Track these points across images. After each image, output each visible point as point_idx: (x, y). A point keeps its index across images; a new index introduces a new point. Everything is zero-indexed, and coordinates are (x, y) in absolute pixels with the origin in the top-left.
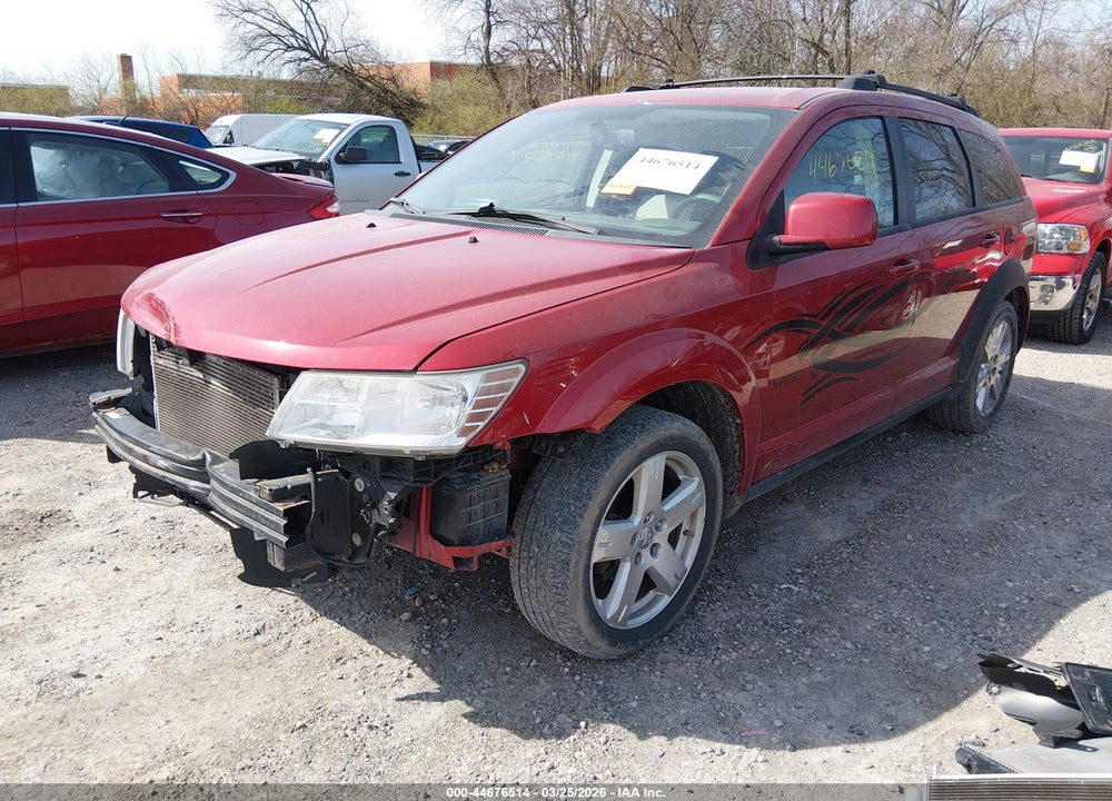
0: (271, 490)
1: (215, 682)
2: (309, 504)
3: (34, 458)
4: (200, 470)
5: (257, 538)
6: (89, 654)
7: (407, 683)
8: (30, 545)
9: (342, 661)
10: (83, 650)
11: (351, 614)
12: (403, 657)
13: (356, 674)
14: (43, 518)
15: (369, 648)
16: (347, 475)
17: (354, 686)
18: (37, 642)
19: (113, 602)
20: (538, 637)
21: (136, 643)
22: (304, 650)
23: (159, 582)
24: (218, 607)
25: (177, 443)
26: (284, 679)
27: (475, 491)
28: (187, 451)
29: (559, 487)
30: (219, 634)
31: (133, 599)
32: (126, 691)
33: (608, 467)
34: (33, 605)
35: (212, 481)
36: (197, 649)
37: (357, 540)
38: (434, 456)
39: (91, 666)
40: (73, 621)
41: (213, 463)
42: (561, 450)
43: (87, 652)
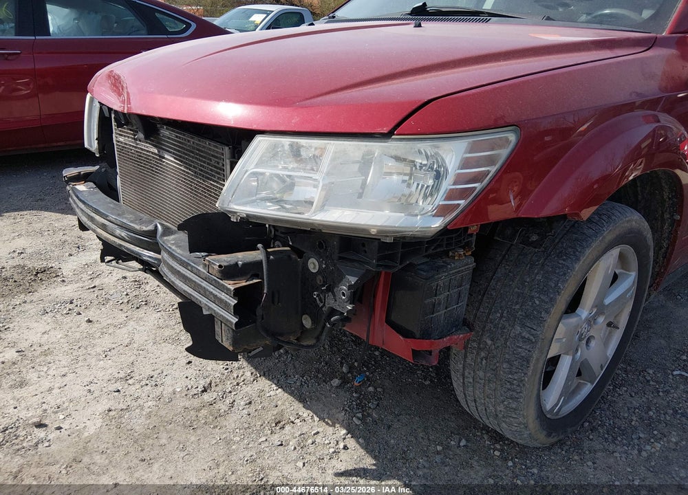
0: (220, 266)
1: (163, 441)
2: (261, 284)
3: (40, 225)
4: (151, 240)
5: (205, 312)
6: (53, 403)
7: (343, 455)
8: (23, 296)
9: (280, 425)
10: (49, 398)
11: (287, 377)
12: (337, 425)
13: (294, 441)
14: (38, 273)
15: (305, 413)
16: (300, 254)
17: (294, 455)
18: (11, 387)
19: (82, 351)
20: (462, 413)
21: (97, 394)
22: (245, 412)
23: (122, 335)
24: (171, 362)
25: (131, 213)
26: (228, 442)
27: (442, 279)
28: (141, 222)
29: (518, 277)
30: (171, 390)
31: (99, 350)
32: (81, 444)
33: (578, 259)
34: (14, 350)
35: (163, 252)
36: (150, 403)
37: (307, 322)
38: (404, 238)
39: (53, 416)
40: (45, 369)
41: (164, 234)
42: (535, 238)
43: (52, 400)
